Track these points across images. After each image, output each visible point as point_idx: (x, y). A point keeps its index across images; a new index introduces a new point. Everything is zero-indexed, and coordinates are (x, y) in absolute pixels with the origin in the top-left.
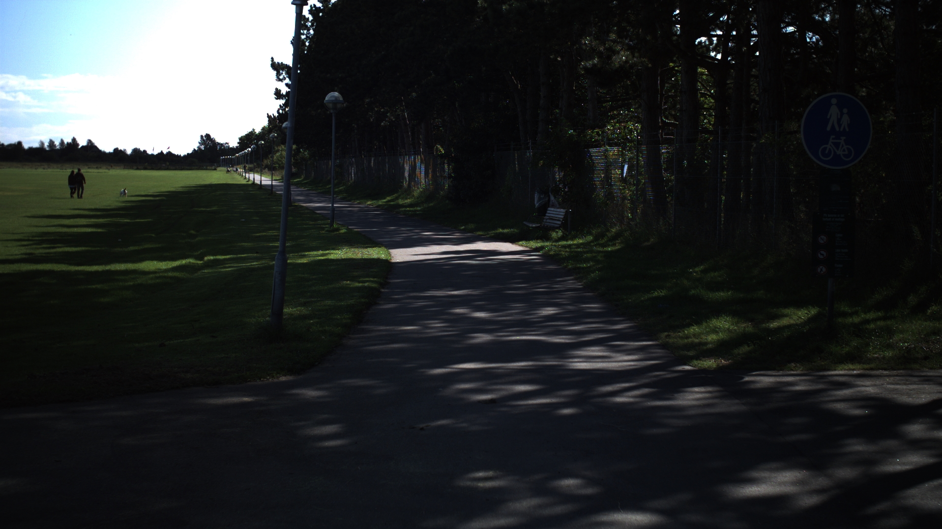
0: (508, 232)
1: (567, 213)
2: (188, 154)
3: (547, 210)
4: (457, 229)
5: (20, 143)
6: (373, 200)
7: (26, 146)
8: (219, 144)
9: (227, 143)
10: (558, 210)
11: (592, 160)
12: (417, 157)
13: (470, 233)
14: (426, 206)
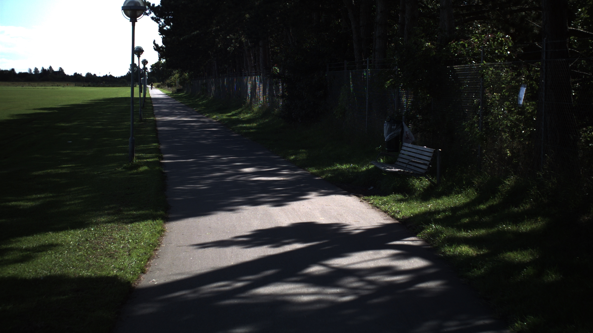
2: (124, 76)
3: (401, 145)
4: (286, 160)
5: (13, 70)
6: (220, 113)
7: (17, 72)
10: (420, 148)
12: (257, 77)
13: (301, 168)
14: (261, 121)
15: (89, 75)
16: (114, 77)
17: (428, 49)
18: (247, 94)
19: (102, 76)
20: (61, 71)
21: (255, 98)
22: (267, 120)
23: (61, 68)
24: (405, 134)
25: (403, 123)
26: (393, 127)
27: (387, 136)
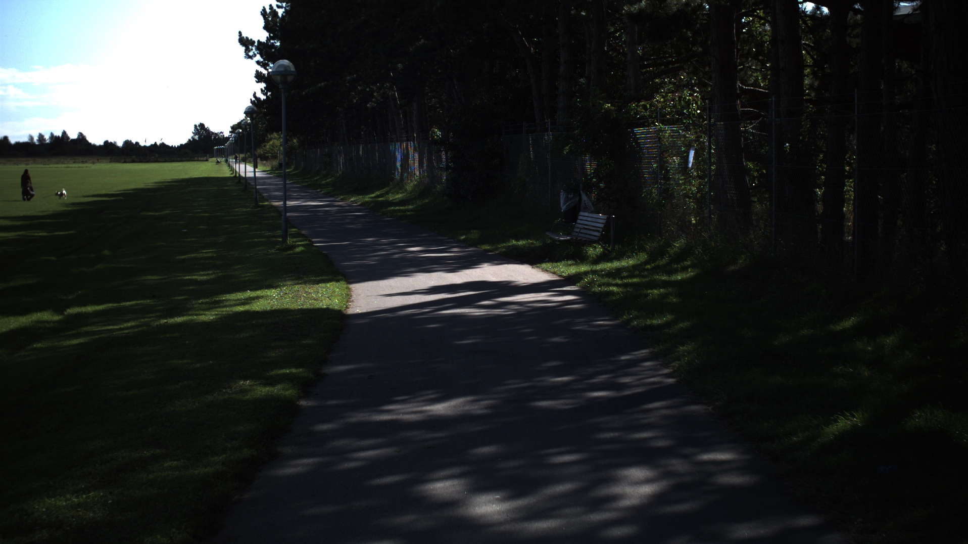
0: (524, 245)
2: (181, 145)
3: (578, 215)
4: (455, 240)
5: (6, 138)
6: (359, 194)
8: (213, 133)
9: (221, 133)
10: (595, 215)
12: (410, 144)
13: (473, 246)
14: (419, 203)
15: (127, 143)
16: (168, 146)
17: (608, 110)
18: (396, 168)
19: (148, 144)
20: (82, 138)
21: (408, 173)
22: (427, 201)
23: (81, 134)
24: (583, 204)
25: (581, 192)
26: (569, 196)
27: (564, 206)
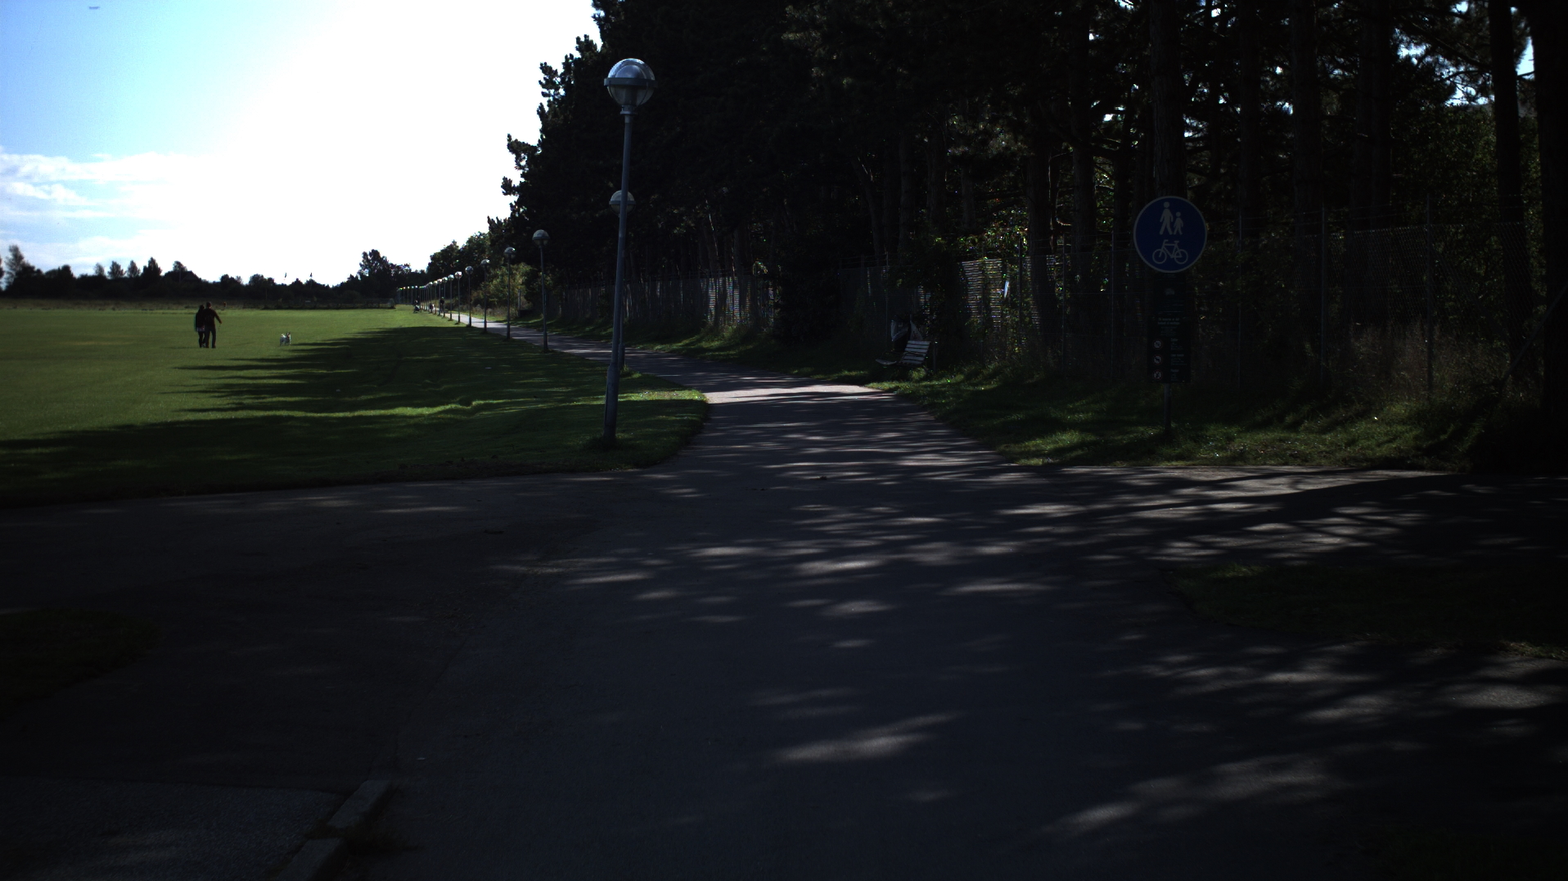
0: (856, 376)
1: (931, 346)
2: (342, 284)
3: (907, 343)
4: (786, 373)
6: (662, 344)
7: (77, 273)
8: (393, 266)
9: (407, 265)
10: (921, 343)
11: (966, 278)
12: (728, 280)
14: (742, 347)
15: (256, 279)
18: (708, 310)
20: (181, 271)
21: (725, 316)
23: (179, 265)
24: (912, 333)
25: (913, 323)
26: (900, 327)
27: (894, 335)
